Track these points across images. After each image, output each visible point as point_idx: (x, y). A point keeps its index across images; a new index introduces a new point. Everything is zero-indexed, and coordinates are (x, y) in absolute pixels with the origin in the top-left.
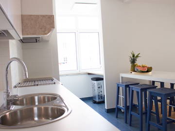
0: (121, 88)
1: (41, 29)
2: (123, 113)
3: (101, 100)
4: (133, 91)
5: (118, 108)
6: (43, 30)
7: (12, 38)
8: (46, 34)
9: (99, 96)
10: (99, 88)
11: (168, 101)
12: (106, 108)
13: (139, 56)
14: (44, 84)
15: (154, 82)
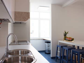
0: (59, 48)
1: (24, 18)
2: (59, 59)
3: (49, 52)
4: (64, 49)
5: (57, 57)
6: (24, 19)
7: (10, 22)
8: (25, 21)
9: (48, 50)
10: (48, 46)
11: (81, 55)
12: (51, 56)
13: (68, 33)
14: (23, 44)
15: (74, 46)
